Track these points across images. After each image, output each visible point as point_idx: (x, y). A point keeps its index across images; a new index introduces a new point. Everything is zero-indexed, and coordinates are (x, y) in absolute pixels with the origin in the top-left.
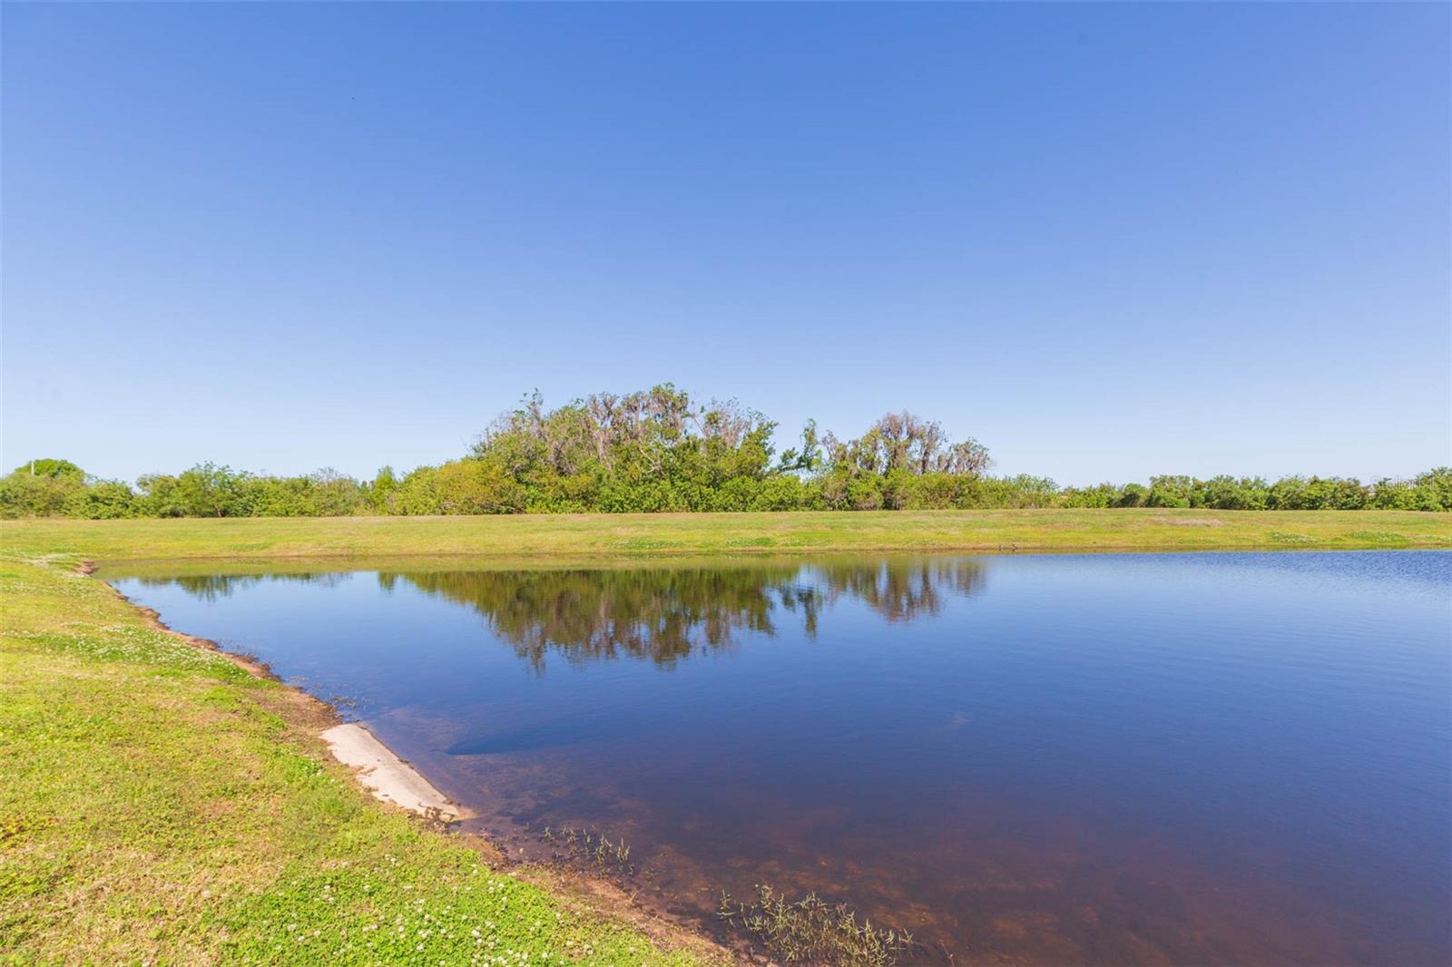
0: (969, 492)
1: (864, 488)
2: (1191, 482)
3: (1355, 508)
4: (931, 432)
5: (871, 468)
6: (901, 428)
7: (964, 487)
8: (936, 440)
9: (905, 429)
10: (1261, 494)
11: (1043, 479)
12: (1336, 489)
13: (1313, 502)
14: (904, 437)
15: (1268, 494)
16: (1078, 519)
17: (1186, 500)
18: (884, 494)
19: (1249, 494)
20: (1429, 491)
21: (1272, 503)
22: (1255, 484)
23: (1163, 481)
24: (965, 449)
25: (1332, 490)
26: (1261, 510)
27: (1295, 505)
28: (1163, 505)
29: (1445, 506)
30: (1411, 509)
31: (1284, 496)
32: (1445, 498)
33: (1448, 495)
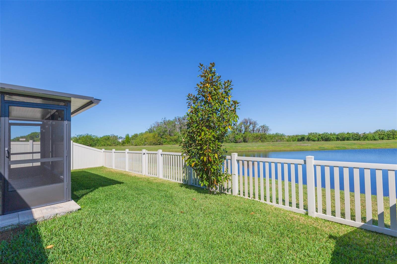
0: (264, 137)
1: (239, 137)
2: (318, 134)
3: (357, 140)
4: (255, 123)
5: (240, 132)
6: (248, 122)
7: (263, 136)
8: (256, 125)
9: (249, 122)
10: (335, 136)
11: (282, 134)
12: (353, 135)
13: (348, 138)
14: (249, 124)
17: (317, 138)
18: (244, 138)
19: (331, 136)
20: (376, 135)
21: (338, 139)
22: (333, 134)
23: (311, 134)
24: (263, 127)
25: (352, 135)
26: (335, 141)
27: (343, 139)
28: (311, 140)
29: (380, 139)
30: (372, 140)
31: (340, 137)
32: (380, 137)
33: (381, 136)
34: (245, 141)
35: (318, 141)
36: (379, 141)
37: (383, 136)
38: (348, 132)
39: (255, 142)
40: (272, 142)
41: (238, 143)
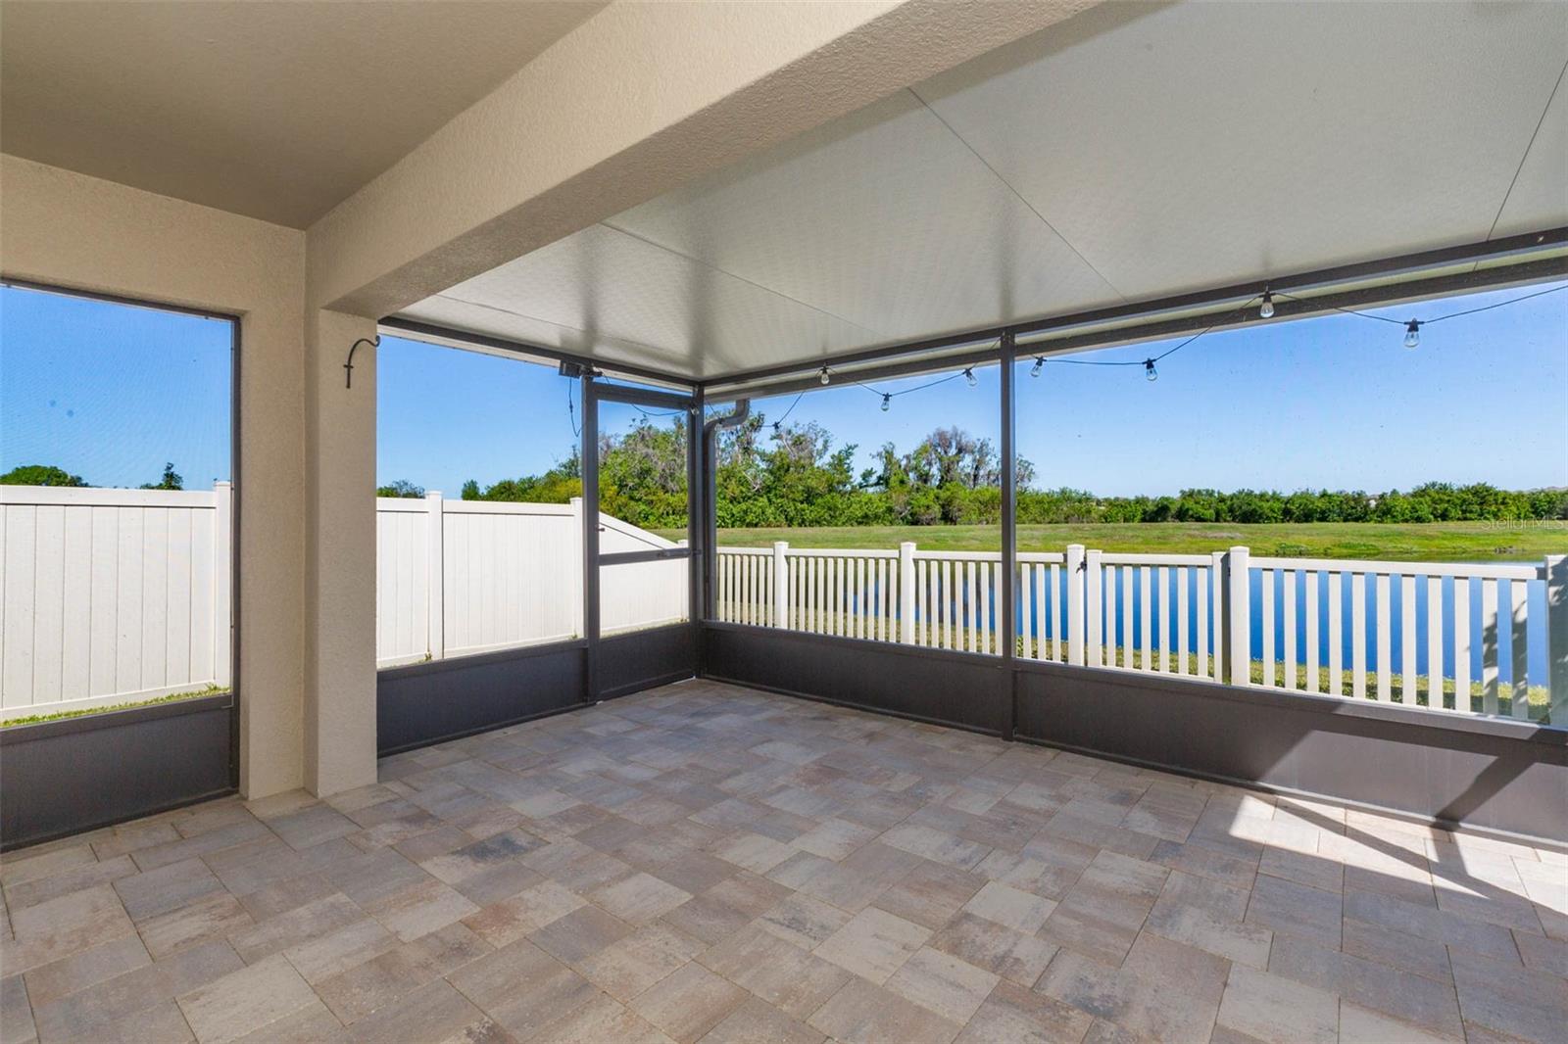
0: (1019, 505)
1: (923, 501)
2: (1216, 495)
3: (1357, 520)
4: (981, 447)
5: (926, 481)
6: (950, 443)
8: (987, 455)
9: (954, 444)
10: (1277, 505)
11: (1083, 492)
12: (1341, 501)
13: (1323, 512)
14: (953, 451)
15: (1283, 506)
16: (1130, 534)
17: (1212, 511)
18: (943, 506)
19: (1265, 505)
20: (1421, 503)
21: (1287, 515)
22: (1272, 497)
23: (1191, 494)
25: (1338, 502)
26: (1276, 522)
27: (1307, 516)
28: (1192, 516)
29: (1436, 517)
30: (1406, 521)
31: (1297, 508)
32: (1435, 509)
33: (1438, 506)
34: (947, 518)
35: (1217, 520)
36: (1434, 524)
37: (1446, 505)
38: (1325, 490)
39: (988, 523)
40: (1050, 523)
41: (922, 524)
